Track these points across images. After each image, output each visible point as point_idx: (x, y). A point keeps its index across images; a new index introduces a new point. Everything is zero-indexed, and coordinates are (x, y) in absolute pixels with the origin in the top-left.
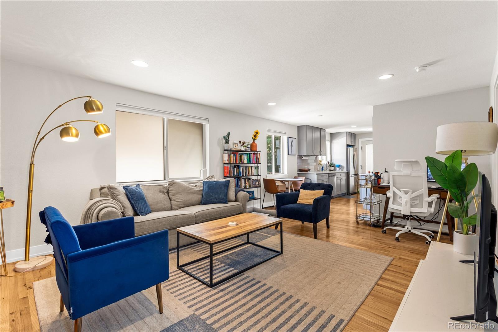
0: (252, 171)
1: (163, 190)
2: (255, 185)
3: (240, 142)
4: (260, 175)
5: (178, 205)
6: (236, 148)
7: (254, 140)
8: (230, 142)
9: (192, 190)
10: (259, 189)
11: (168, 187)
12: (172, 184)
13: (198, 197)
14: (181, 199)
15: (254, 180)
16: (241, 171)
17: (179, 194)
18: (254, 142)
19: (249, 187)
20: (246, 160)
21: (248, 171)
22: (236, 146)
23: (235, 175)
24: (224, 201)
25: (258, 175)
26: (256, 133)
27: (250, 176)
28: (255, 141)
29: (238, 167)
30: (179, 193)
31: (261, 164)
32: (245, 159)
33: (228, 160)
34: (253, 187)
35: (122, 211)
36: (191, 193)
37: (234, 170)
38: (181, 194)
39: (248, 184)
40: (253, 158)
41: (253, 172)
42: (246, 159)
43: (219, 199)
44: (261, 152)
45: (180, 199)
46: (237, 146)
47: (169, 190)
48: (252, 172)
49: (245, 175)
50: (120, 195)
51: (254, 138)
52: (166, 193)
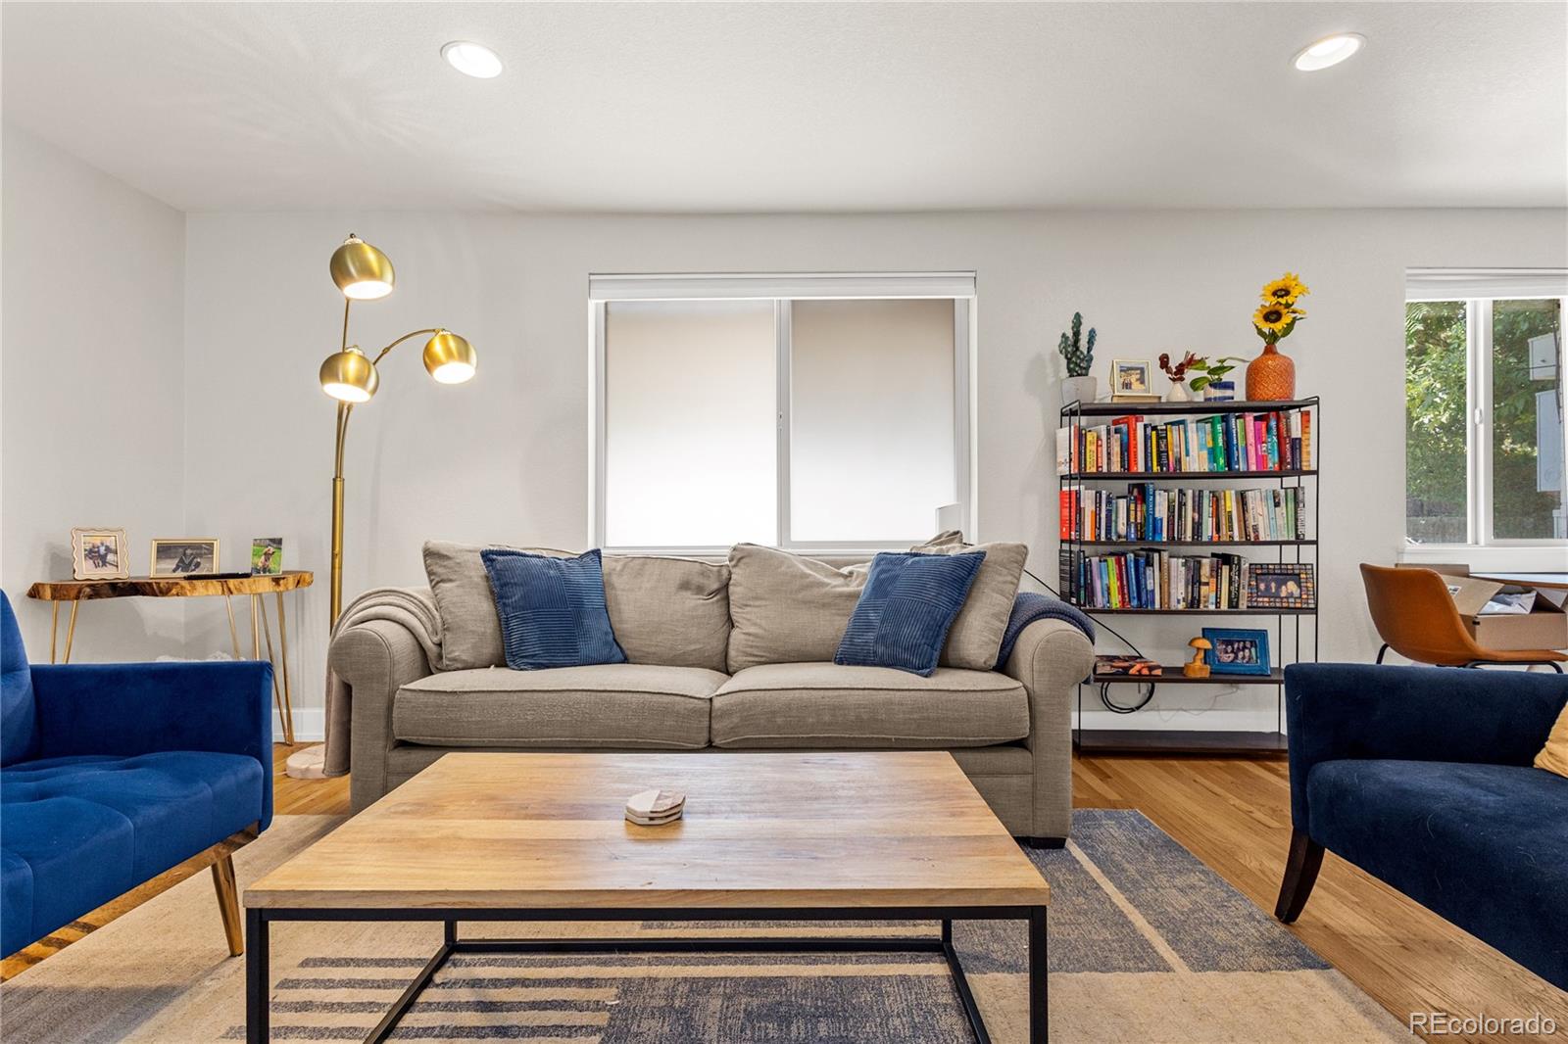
0: (1250, 516)
1: (697, 580)
2: (1277, 596)
3: (1164, 362)
4: (1315, 542)
5: (749, 650)
6: (1127, 393)
7: (1272, 338)
8: (1099, 369)
9: (816, 591)
10: (1307, 620)
11: (725, 572)
12: (740, 560)
13: (833, 627)
14: (760, 626)
15: (1260, 572)
16: (1161, 511)
17: (758, 603)
18: (1270, 350)
19: (1224, 606)
20: (1205, 453)
21: (1217, 515)
22: (1127, 386)
23: (1119, 537)
24: (916, 661)
25: (1299, 541)
26: (1275, 294)
27: (1231, 543)
28: (1281, 346)
29: (1141, 494)
30: (756, 598)
31: (1316, 473)
32: (1195, 448)
33: (1075, 457)
34: (1254, 610)
35: (436, 639)
36: (807, 603)
37: (1109, 512)
38: (763, 603)
39: (1218, 590)
40: (1251, 439)
41: (1251, 522)
42: (1201, 447)
43: (895, 643)
44: (1317, 403)
45: (755, 624)
46: (1136, 385)
47: (732, 582)
48: (1244, 521)
49: (1189, 537)
50: (451, 581)
51: (1266, 328)
52: (717, 592)
